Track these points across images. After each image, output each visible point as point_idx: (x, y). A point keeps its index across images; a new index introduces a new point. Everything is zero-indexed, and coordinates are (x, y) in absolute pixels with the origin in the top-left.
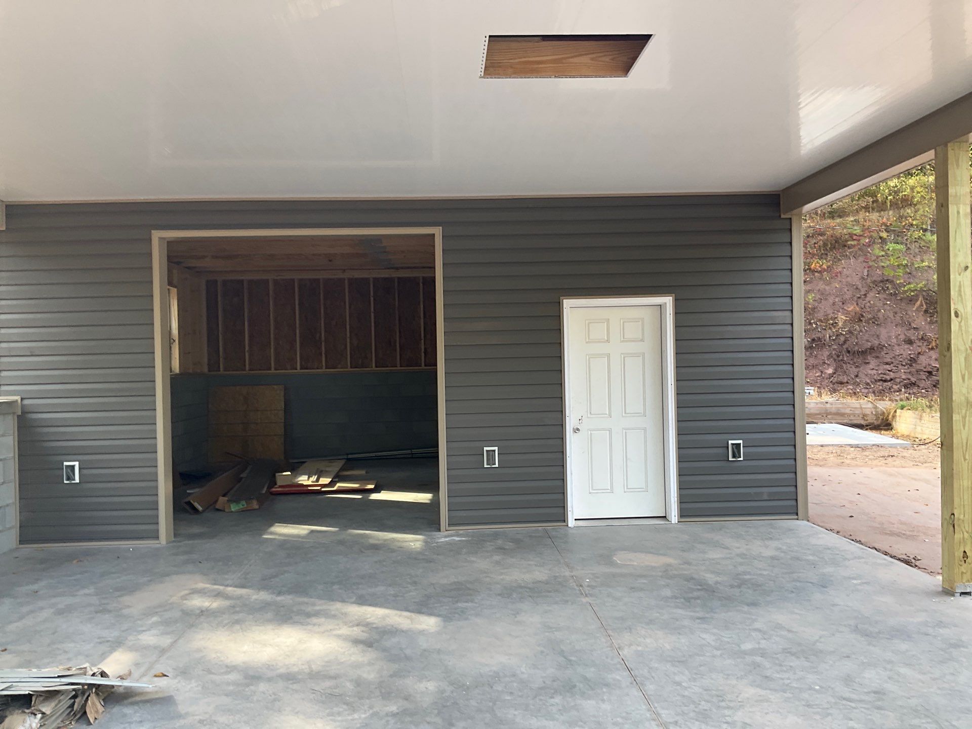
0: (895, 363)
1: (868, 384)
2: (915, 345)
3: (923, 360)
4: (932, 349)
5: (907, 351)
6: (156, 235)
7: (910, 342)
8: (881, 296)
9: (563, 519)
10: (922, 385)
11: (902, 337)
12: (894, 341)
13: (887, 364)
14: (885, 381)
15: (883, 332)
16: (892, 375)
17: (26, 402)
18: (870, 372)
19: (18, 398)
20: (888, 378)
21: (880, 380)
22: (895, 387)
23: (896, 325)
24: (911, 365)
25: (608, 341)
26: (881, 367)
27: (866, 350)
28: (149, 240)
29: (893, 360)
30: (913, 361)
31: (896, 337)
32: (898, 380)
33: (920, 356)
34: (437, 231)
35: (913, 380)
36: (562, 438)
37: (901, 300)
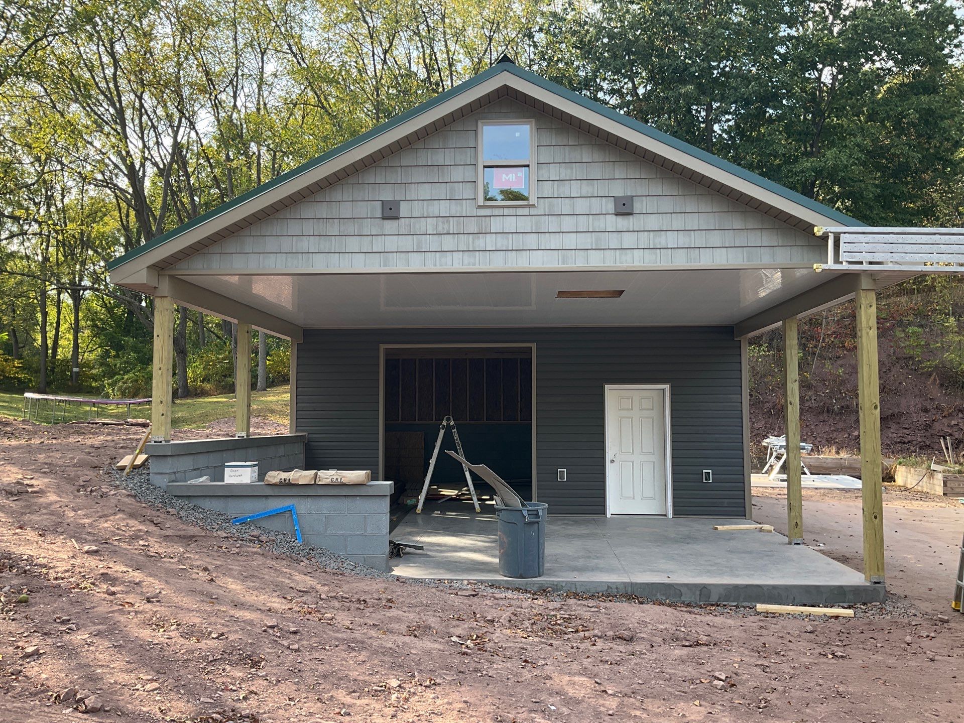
0: (913, 428)
1: (888, 445)
2: (930, 414)
3: (936, 425)
4: (945, 417)
5: (924, 418)
6: (382, 347)
7: (926, 411)
8: (905, 371)
9: (604, 513)
10: (935, 448)
11: (920, 406)
12: (913, 409)
13: (905, 428)
14: (904, 443)
15: (903, 402)
16: (909, 438)
17: (310, 436)
18: (890, 435)
19: (306, 433)
20: (906, 440)
21: (899, 442)
22: (913, 448)
23: (915, 397)
24: (927, 431)
25: (632, 409)
26: (901, 431)
27: (888, 417)
28: (378, 349)
29: (911, 426)
30: (928, 426)
31: (914, 406)
32: (915, 443)
33: (935, 423)
34: (534, 346)
35: (928, 443)
36: (604, 466)
37: (921, 374)
